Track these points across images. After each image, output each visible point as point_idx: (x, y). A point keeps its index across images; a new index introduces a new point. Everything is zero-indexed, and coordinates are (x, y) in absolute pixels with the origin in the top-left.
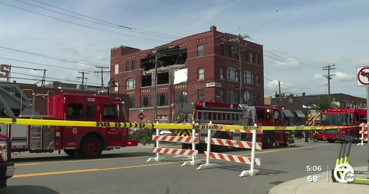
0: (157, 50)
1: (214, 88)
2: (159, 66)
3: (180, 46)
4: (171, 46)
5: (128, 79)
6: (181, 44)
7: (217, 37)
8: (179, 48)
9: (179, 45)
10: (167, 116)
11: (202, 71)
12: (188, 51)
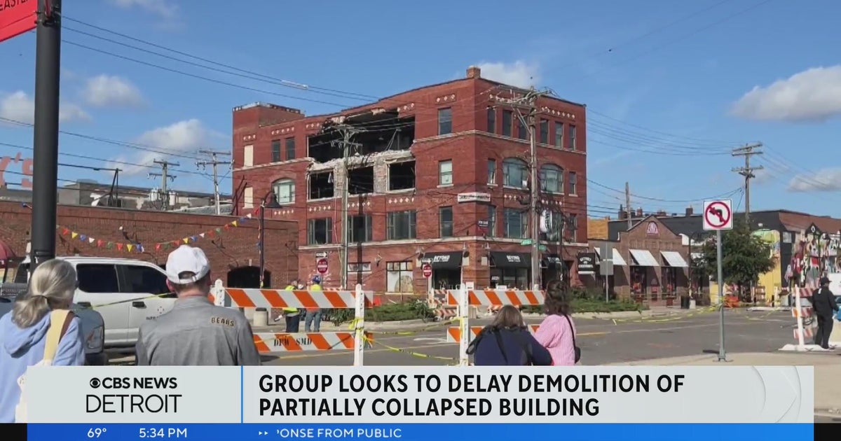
0: (346, 116)
1: (475, 203)
2: (352, 154)
3: (399, 110)
4: (379, 108)
5: (278, 180)
6: (401, 106)
7: (481, 94)
8: (397, 113)
9: (396, 109)
10: (370, 266)
11: (447, 168)
12: (417, 123)
